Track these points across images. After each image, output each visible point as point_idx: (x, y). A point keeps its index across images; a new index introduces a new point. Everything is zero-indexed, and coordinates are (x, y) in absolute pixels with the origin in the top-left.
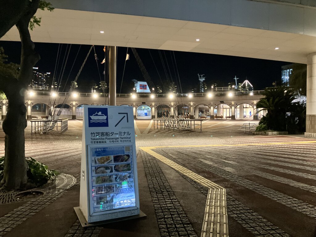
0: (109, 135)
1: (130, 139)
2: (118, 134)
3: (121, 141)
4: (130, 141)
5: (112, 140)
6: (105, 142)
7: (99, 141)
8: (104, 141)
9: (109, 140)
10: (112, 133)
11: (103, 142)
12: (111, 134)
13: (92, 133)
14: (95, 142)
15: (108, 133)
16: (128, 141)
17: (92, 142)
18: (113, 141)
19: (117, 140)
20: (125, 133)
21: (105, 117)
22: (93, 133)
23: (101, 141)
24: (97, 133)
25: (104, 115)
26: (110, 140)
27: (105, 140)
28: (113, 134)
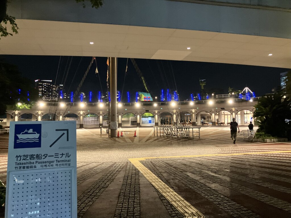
0: (40, 158)
1: (69, 163)
2: (53, 156)
3: (57, 164)
4: (69, 165)
5: (44, 164)
6: (35, 167)
7: (26, 165)
8: (33, 165)
9: (40, 164)
10: (46, 155)
11: (31, 167)
12: (44, 157)
13: (17, 156)
14: (20, 167)
15: (40, 156)
16: (66, 164)
17: (17, 167)
18: (46, 166)
19: (52, 164)
20: (63, 154)
21: (37, 136)
22: (20, 156)
23: (30, 165)
24: (24, 155)
25: (36, 132)
26: (42, 164)
27: (35, 164)
28: (46, 157)
